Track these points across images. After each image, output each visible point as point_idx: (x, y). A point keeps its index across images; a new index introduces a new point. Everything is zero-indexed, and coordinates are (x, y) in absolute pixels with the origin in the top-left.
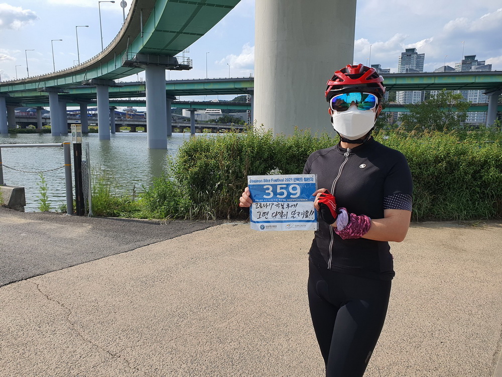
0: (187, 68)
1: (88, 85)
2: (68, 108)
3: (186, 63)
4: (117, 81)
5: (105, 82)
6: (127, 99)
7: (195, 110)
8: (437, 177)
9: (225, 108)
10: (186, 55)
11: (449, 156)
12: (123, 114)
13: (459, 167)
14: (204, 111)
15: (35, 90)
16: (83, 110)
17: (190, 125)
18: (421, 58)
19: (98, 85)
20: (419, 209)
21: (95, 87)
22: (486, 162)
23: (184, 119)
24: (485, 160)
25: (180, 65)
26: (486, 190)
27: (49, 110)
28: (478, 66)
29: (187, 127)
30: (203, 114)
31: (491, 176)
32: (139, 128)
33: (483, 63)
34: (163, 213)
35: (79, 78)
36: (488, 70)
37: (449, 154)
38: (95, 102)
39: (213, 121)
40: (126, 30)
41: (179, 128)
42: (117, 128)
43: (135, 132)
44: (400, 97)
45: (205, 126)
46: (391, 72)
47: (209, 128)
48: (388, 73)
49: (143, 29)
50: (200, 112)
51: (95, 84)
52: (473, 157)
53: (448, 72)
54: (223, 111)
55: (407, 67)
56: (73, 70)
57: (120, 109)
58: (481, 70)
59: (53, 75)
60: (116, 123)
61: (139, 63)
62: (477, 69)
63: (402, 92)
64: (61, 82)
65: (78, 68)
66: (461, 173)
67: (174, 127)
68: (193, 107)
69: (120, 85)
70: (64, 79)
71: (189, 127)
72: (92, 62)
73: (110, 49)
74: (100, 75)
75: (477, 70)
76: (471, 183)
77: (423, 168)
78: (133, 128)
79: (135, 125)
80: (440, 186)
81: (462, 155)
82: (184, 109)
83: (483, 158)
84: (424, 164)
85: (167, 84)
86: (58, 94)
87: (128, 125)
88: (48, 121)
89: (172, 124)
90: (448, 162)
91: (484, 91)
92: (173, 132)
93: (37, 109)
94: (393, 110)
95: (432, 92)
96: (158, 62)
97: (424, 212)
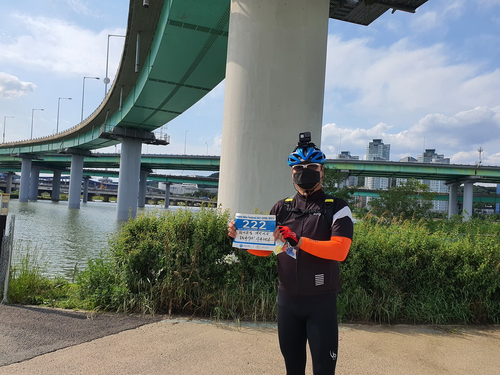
0: (164, 143)
1: (63, 153)
2: (41, 175)
3: (163, 139)
4: (93, 151)
5: (82, 152)
6: (104, 169)
7: (171, 183)
8: (409, 272)
9: (201, 183)
10: (164, 131)
11: (420, 250)
12: (98, 184)
13: (431, 262)
14: (180, 185)
15: (8, 155)
16: (57, 177)
17: (164, 198)
18: (387, 148)
19: (74, 154)
20: (390, 309)
21: (71, 156)
22: (458, 257)
23: (160, 192)
24: (457, 255)
25: (157, 140)
26: (462, 289)
27: (20, 175)
28: (438, 159)
29: (161, 199)
30: (178, 189)
31: (466, 274)
32: (112, 198)
33: (442, 157)
34: (93, 303)
35: (56, 147)
36: (447, 163)
37: (419, 246)
38: (69, 171)
39: (189, 194)
40: (107, 104)
41: (153, 200)
42: (90, 197)
43: (108, 202)
44: (369, 183)
45: (180, 199)
46: (360, 159)
47: (184, 201)
48: (356, 159)
49: (122, 105)
50: (176, 185)
51: (71, 153)
52: (446, 252)
53: (411, 163)
54: (199, 186)
55: (374, 155)
56: (50, 139)
57: (96, 179)
58: (440, 163)
59: (29, 142)
60: (89, 192)
61: (116, 135)
62: (437, 161)
63: (370, 178)
64: (37, 149)
65: (56, 137)
66: (433, 268)
67: (148, 199)
68: (169, 180)
69: (96, 155)
70: (40, 146)
71: (164, 200)
72: (70, 132)
73: (89, 121)
74: (76, 144)
75: (437, 163)
76: (445, 280)
77: (393, 262)
78: (107, 199)
79: (108, 195)
80: (412, 282)
81: (434, 249)
82: (160, 182)
83: (456, 254)
84: (394, 257)
85: (142, 157)
86: (32, 160)
87: (102, 195)
88: (17, 186)
89: (147, 196)
90: (419, 256)
91: (444, 182)
92: (147, 203)
93: (8, 174)
94: (362, 194)
95: (398, 180)
96: (135, 136)
97: (396, 312)
